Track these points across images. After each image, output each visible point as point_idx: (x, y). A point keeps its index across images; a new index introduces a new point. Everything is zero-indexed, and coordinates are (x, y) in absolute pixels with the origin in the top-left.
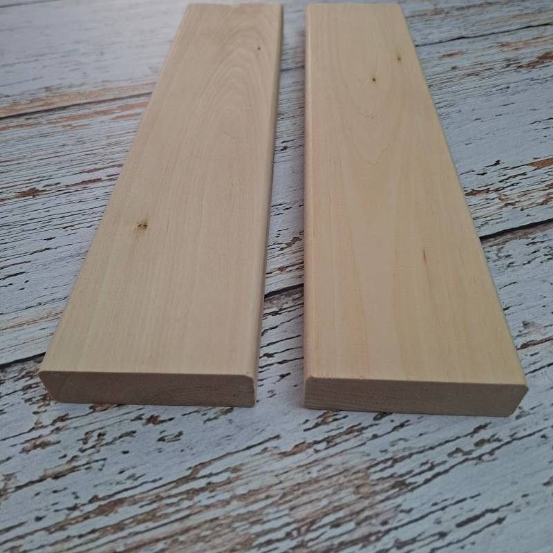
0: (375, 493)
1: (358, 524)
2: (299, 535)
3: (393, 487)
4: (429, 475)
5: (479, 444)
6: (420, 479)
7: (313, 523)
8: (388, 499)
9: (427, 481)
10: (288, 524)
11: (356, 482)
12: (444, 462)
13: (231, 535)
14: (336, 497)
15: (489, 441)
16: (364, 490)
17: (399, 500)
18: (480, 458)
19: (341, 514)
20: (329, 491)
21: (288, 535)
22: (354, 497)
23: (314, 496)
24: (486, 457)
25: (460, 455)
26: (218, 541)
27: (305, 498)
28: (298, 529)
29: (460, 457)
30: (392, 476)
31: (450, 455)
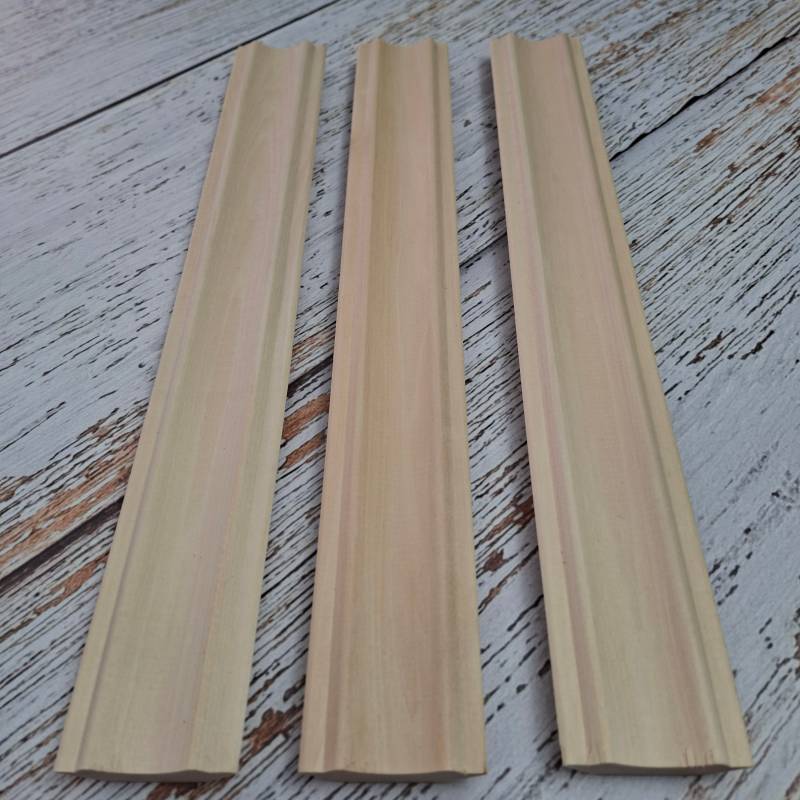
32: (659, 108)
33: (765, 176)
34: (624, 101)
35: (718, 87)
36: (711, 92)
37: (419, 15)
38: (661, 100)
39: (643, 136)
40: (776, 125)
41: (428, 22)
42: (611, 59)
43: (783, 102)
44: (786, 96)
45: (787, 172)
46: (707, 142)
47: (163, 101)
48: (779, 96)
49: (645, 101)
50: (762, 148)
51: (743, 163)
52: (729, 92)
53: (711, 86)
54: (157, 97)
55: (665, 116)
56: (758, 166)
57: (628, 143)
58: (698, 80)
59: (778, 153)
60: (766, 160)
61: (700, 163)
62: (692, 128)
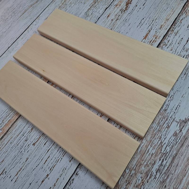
0: (163, 114)
1: (164, 119)
2: (159, 125)
3: (165, 111)
4: (168, 106)
5: (171, 98)
6: (167, 108)
7: (159, 123)
8: (165, 113)
9: (168, 107)
10: (157, 125)
11: (160, 114)
12: (168, 103)
13: (151, 131)
14: (159, 118)
15: (171, 96)
16: (162, 114)
17: (167, 112)
18: (172, 99)
19: (161, 119)
20: (158, 118)
21: (158, 126)
22: (161, 116)
23: (156, 120)
24: (173, 99)
25: (169, 101)
26: (150, 133)
27: (156, 121)
28: (158, 125)
29: (170, 101)
30: (163, 110)
31: (168, 102)
32: (101, 12)
33: (117, 20)
34: (96, 12)
35: (110, 5)
36: (109, 6)
37: (63, 3)
38: (101, 10)
39: (99, 18)
40: (118, 10)
41: (65, 4)
42: (94, 4)
43: (120, 5)
44: (120, 4)
45: (120, 18)
46: (108, 16)
47: (29, 31)
48: (119, 4)
49: (99, 11)
50: (116, 15)
51: (114, 19)
52: (112, 5)
53: (109, 5)
54: (28, 31)
55: (102, 13)
56: (116, 18)
57: (97, 19)
58: (107, 4)
59: (119, 15)
60: (117, 17)
61: (107, 20)
62: (106, 14)
